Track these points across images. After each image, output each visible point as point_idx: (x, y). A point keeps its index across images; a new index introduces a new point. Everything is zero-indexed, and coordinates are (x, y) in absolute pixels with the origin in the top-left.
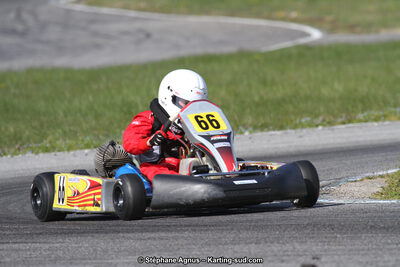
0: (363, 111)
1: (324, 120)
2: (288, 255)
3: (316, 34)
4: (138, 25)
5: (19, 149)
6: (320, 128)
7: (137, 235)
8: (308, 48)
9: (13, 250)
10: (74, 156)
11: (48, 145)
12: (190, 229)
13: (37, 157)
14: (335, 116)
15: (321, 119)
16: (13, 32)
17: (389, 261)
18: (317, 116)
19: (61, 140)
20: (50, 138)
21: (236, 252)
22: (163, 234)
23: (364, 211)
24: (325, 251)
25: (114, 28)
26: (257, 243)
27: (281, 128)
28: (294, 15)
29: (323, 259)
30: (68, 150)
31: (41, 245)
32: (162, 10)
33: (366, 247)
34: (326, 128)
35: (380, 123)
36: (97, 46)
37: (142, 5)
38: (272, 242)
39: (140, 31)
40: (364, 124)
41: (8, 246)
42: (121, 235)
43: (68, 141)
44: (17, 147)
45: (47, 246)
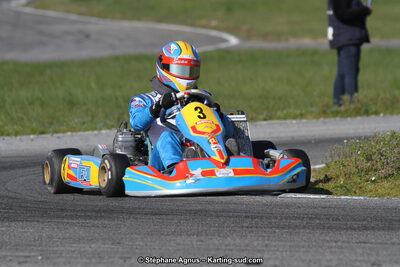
2: (232, 250)
3: (233, 41)
10: (21, 140)
14: (257, 113)
17: (331, 260)
21: (179, 244)
24: (266, 245)
26: (199, 235)
30: (16, 134)
35: (298, 121)
38: (213, 235)
40: (284, 121)
42: (66, 221)
43: (15, 127)
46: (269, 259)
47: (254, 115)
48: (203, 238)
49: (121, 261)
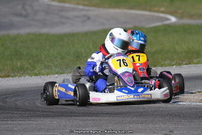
0: (196, 58)
1: (177, 63)
2: (157, 130)
3: (173, 19)
4: (83, 13)
5: (22, 74)
6: (175, 66)
7: (81, 118)
8: (169, 26)
9: (19, 124)
10: (50, 77)
11: (37, 72)
12: (108, 115)
13: (31, 78)
14: (182, 61)
15: (175, 61)
16: (20, 15)
18: (173, 60)
19: (44, 70)
20: (38, 69)
21: (131, 128)
22: (94, 118)
23: (196, 108)
24: (176, 128)
25: (71, 14)
26: (142, 123)
28: (163, 9)
29: (175, 132)
30: (47, 75)
31: (33, 122)
32: (96, 6)
33: (197, 127)
34: (178, 67)
36: (63, 23)
37: (86, 3)
38: (149, 123)
39: (85, 16)
40: (197, 65)
41: (16, 122)
42: (73, 118)
43: (47, 71)
44: (22, 72)
45: (36, 122)
46: (176, 134)
47: (181, 62)
48: (143, 125)
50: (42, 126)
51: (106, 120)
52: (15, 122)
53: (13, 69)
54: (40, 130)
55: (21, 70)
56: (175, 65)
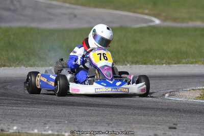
0: (185, 59)
1: (166, 62)
2: (161, 122)
3: (157, 22)
4: (70, 11)
6: (164, 65)
7: (84, 108)
8: (155, 27)
12: (109, 107)
13: (27, 69)
15: (165, 61)
16: (9, 10)
18: (163, 59)
20: (33, 60)
21: (135, 119)
22: (97, 108)
24: (179, 121)
26: (144, 115)
27: (145, 64)
28: (146, 11)
29: (179, 125)
31: (38, 109)
32: (82, 5)
33: (199, 121)
34: (168, 65)
35: (193, 65)
36: (50, 20)
38: (151, 116)
39: (71, 14)
40: (186, 65)
42: (76, 107)
44: (17, 63)
45: (40, 109)
46: (180, 127)
47: (170, 61)
48: (146, 117)
49: (107, 125)
50: (48, 114)
51: (108, 111)
52: (20, 108)
53: (9, 59)
54: (46, 116)
55: (17, 61)
56: (165, 63)
